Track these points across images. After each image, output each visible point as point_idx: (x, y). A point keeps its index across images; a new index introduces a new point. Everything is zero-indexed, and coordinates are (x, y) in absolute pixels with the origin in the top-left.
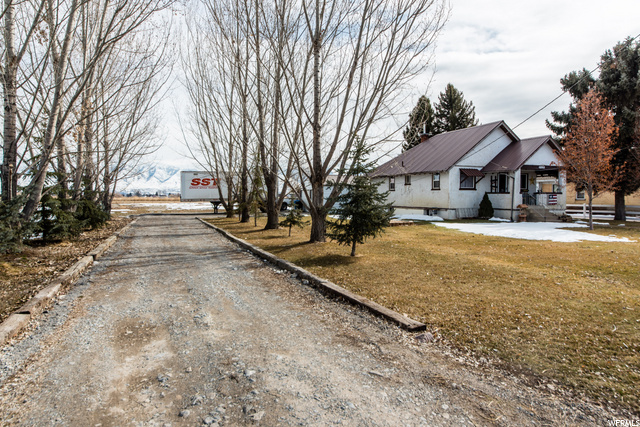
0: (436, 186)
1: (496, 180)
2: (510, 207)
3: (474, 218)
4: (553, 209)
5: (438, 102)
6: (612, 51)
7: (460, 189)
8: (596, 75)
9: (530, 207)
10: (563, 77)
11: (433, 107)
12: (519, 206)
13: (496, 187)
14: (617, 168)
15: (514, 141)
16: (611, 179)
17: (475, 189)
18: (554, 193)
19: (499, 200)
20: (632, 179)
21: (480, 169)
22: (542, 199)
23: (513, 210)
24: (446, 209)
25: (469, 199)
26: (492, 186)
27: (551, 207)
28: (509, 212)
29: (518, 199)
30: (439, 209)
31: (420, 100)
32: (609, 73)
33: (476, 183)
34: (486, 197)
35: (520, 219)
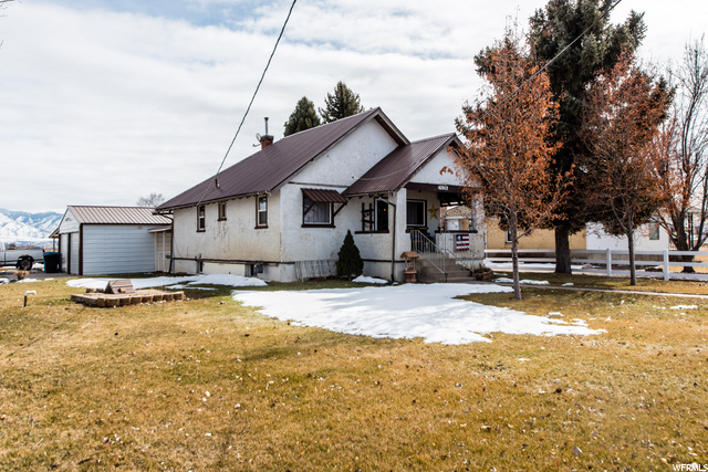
0: (262, 221)
1: (371, 210)
2: (390, 258)
3: (329, 278)
4: (464, 259)
5: (325, 107)
6: (545, 11)
7: (304, 226)
8: (524, 49)
9: (421, 256)
10: (477, 54)
11: (318, 114)
12: (404, 255)
13: (371, 222)
14: (559, 177)
15: (401, 144)
16: (548, 199)
17: (332, 226)
18: (466, 233)
19: (374, 245)
20: (581, 204)
21: (340, 191)
22: (445, 243)
23: (394, 262)
24: (277, 264)
25: (322, 244)
26: (364, 221)
27: (458, 255)
28: (390, 265)
29: (403, 242)
30: (266, 263)
31: (300, 103)
32: (541, 45)
33: (334, 215)
34: (349, 238)
35: (406, 279)
